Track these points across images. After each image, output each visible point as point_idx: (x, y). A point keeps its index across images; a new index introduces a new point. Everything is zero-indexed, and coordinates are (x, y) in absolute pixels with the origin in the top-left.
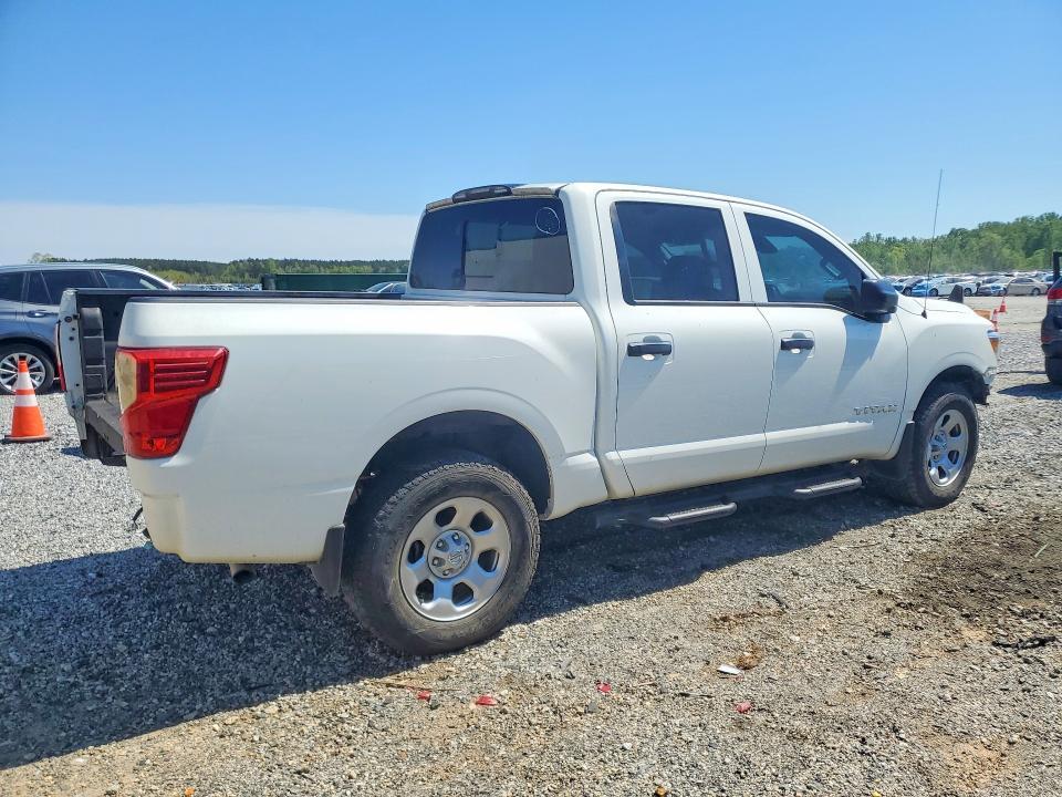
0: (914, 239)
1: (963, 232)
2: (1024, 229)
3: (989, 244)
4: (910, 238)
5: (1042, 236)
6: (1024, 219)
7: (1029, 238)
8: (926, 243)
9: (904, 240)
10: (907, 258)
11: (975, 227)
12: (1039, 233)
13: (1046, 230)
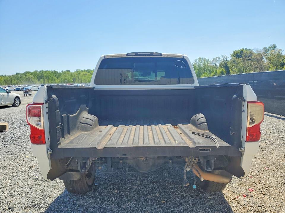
0: (6, 75)
1: (20, 74)
2: (37, 74)
3: (29, 77)
4: (4, 75)
5: (41, 76)
6: (36, 71)
7: (38, 76)
8: (10, 76)
9: (2, 75)
10: (5, 81)
11: (24, 72)
12: (40, 75)
13: (42, 74)
